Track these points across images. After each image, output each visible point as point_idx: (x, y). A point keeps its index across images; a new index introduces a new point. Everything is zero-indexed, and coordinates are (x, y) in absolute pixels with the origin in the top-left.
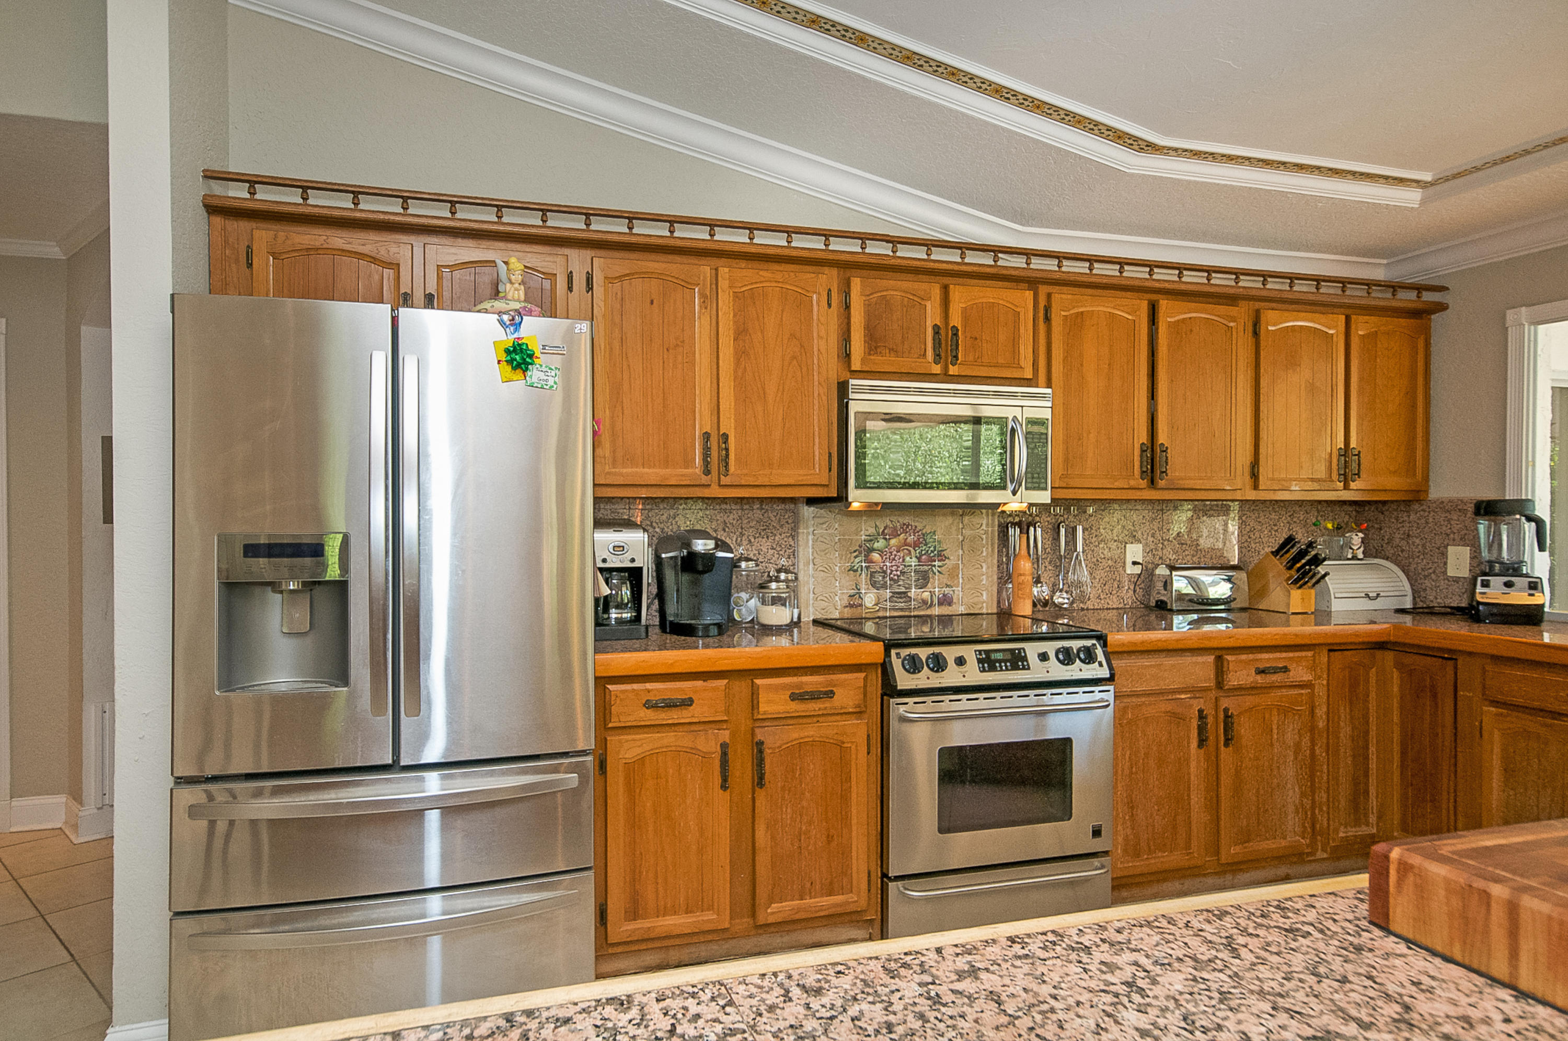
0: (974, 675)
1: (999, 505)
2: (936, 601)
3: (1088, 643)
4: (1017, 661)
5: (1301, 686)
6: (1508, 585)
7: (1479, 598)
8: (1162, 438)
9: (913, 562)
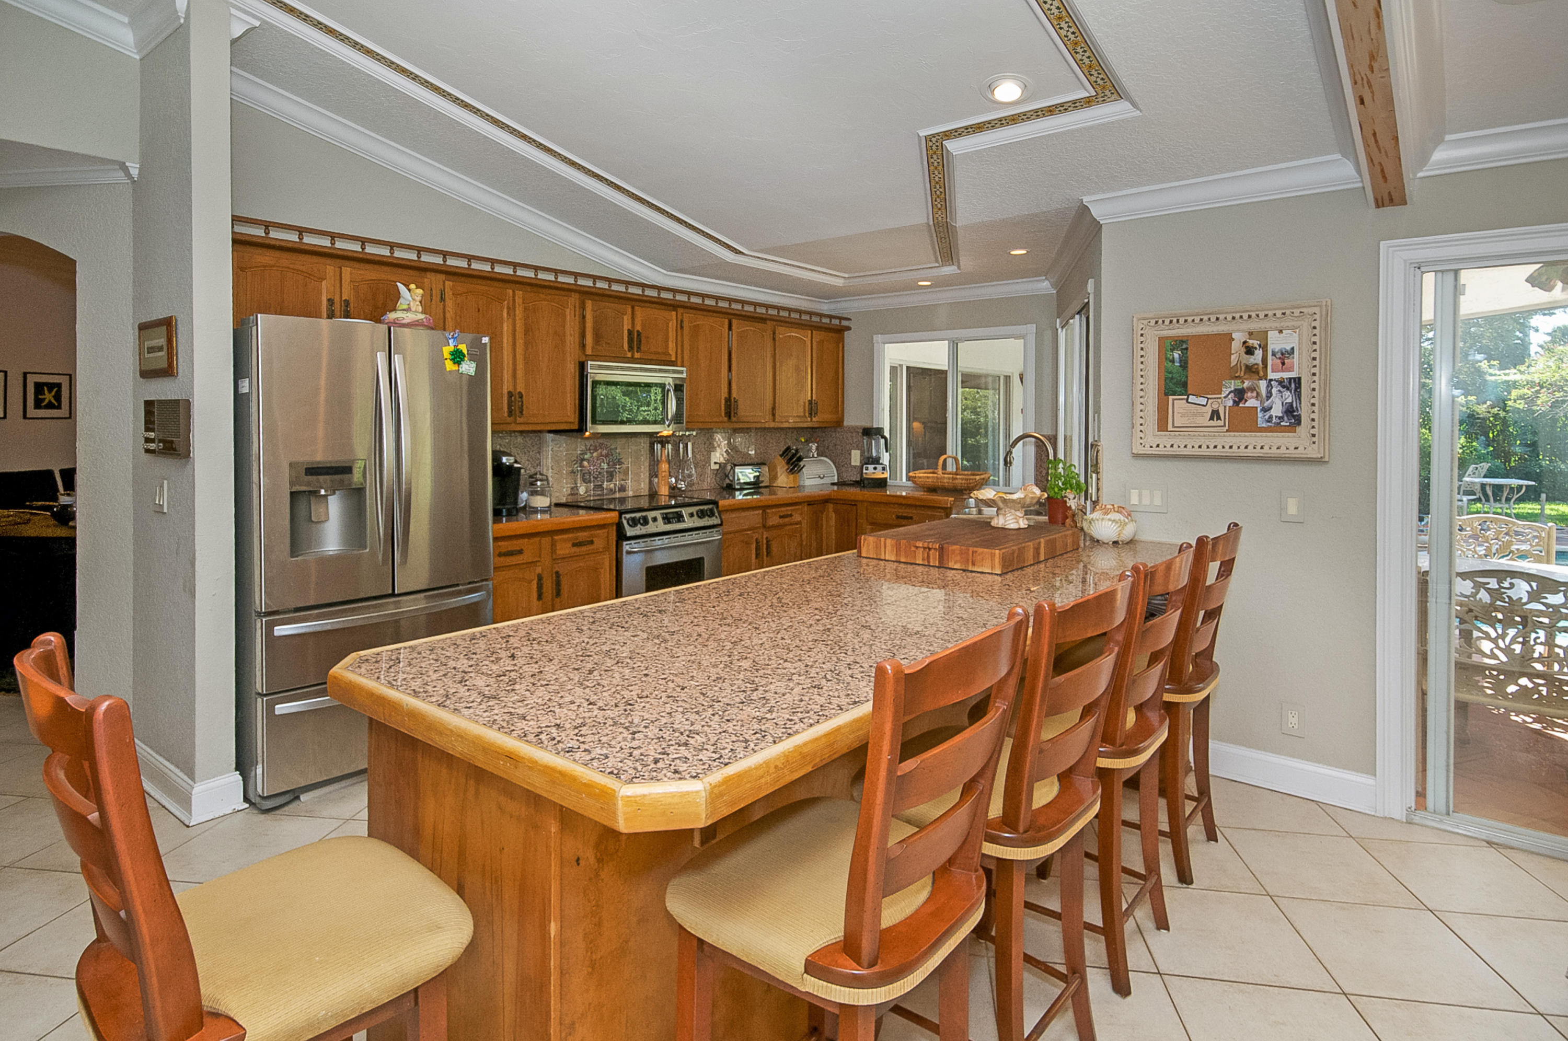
0: (661, 527)
1: (658, 433)
2: (617, 490)
3: (710, 506)
4: (679, 518)
5: (797, 524)
6: (875, 468)
7: (865, 476)
8: (734, 395)
9: (605, 466)
